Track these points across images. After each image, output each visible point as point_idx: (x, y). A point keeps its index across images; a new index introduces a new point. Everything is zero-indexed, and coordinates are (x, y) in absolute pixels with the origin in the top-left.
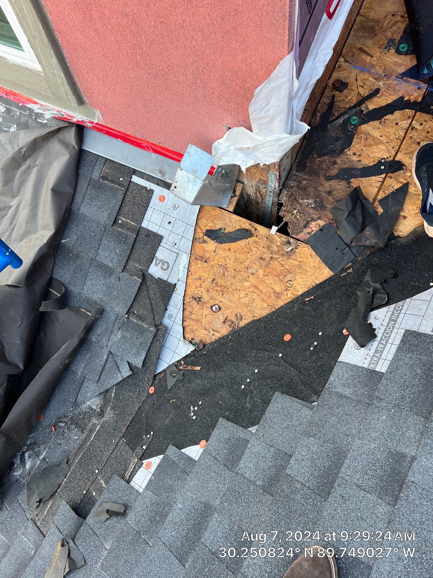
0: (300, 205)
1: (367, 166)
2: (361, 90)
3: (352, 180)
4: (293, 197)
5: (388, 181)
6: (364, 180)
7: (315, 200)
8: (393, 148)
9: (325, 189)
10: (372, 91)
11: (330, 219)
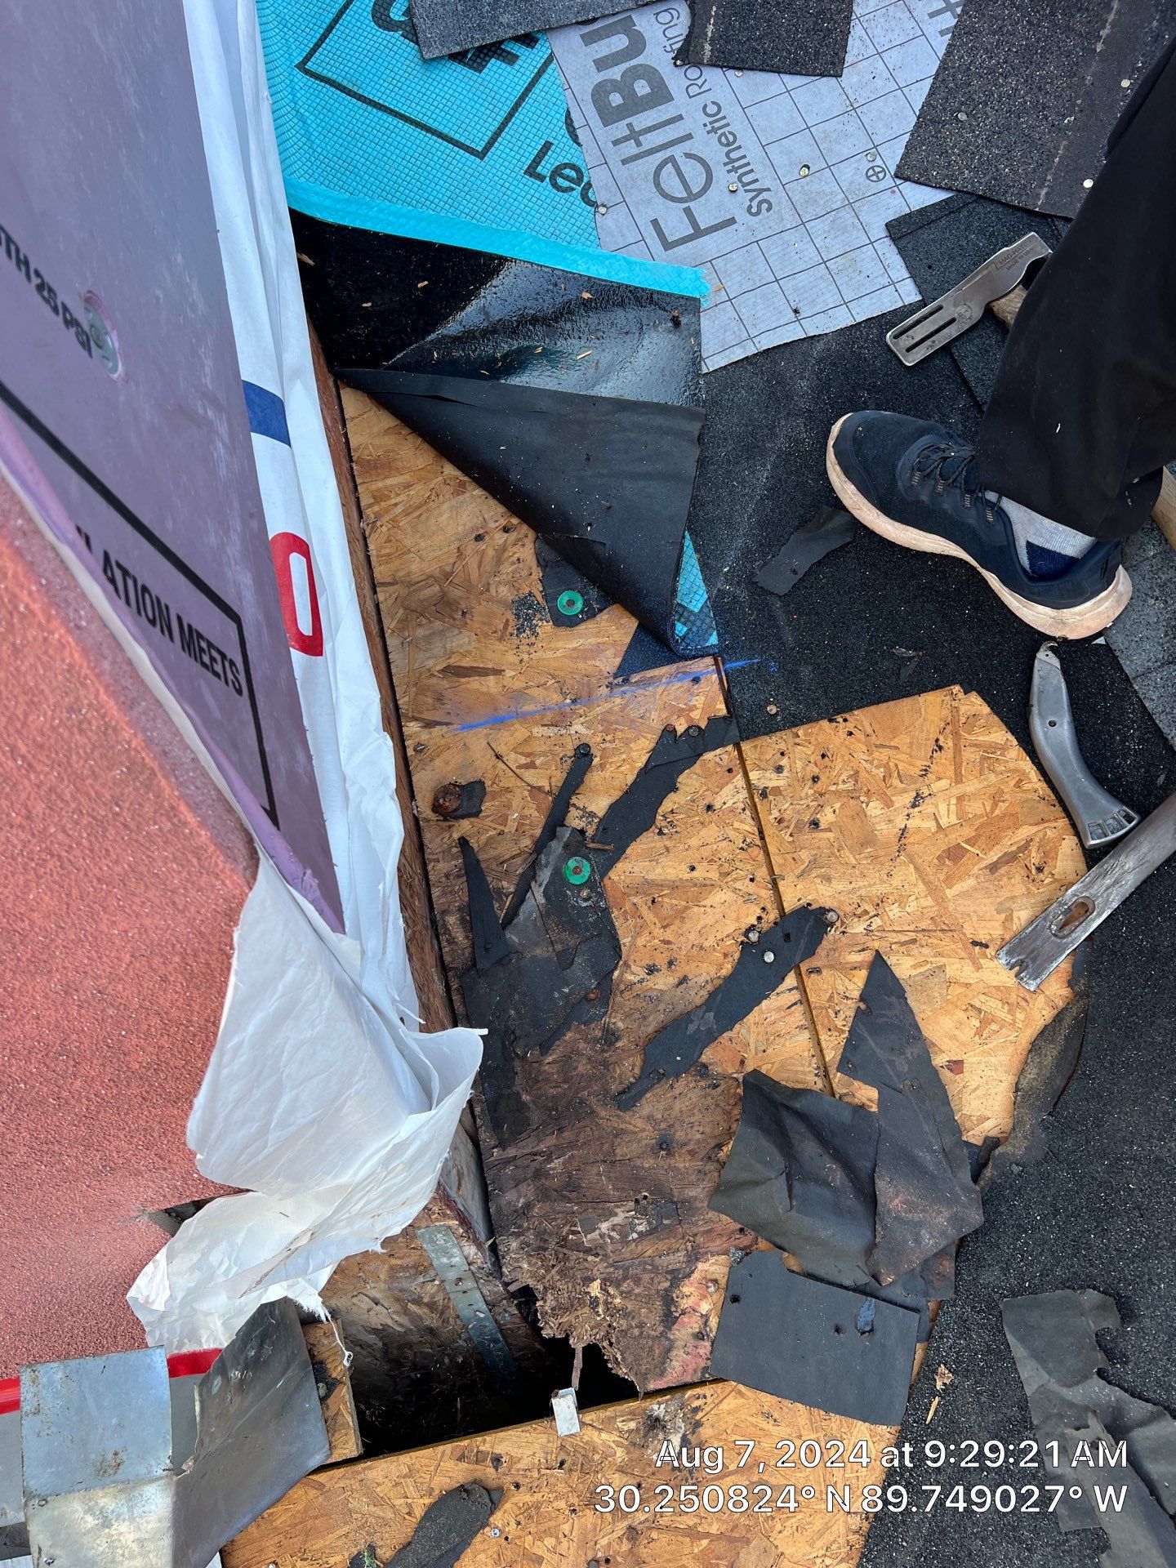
0: (597, 1255)
1: (718, 982)
2: (530, 776)
3: (707, 1056)
4: (552, 1243)
5: (821, 986)
6: (743, 1031)
7: (637, 1201)
8: (752, 880)
9: (639, 1141)
10: (569, 761)
11: (733, 1232)
